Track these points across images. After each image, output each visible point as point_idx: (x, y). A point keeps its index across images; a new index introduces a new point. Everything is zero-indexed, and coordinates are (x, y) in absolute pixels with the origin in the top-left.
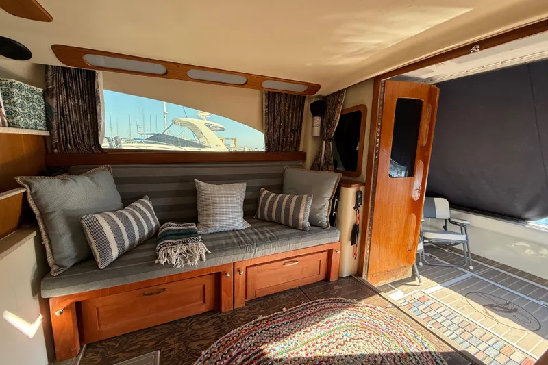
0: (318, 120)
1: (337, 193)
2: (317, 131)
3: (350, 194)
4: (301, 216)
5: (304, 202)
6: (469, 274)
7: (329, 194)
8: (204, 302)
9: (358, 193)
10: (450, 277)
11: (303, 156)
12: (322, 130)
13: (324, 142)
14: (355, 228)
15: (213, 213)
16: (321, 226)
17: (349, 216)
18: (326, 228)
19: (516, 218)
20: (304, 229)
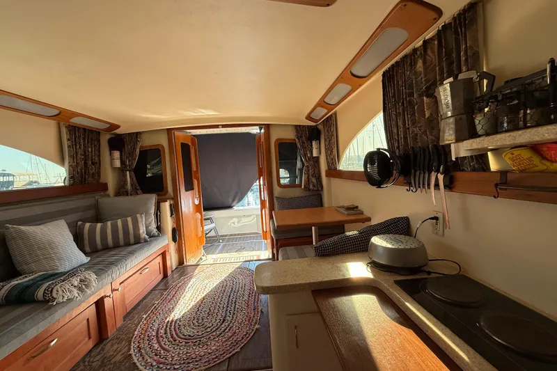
0: (117, 154)
1: (158, 208)
2: (118, 164)
3: (166, 206)
4: (141, 231)
5: (140, 220)
6: (222, 244)
7: (153, 211)
8: (90, 338)
9: (171, 205)
10: (216, 249)
11: (104, 187)
12: (122, 162)
13: (128, 172)
14: (174, 231)
15: (55, 253)
16: (154, 236)
17: (169, 223)
18: (158, 236)
19: (230, 207)
20: (146, 241)
